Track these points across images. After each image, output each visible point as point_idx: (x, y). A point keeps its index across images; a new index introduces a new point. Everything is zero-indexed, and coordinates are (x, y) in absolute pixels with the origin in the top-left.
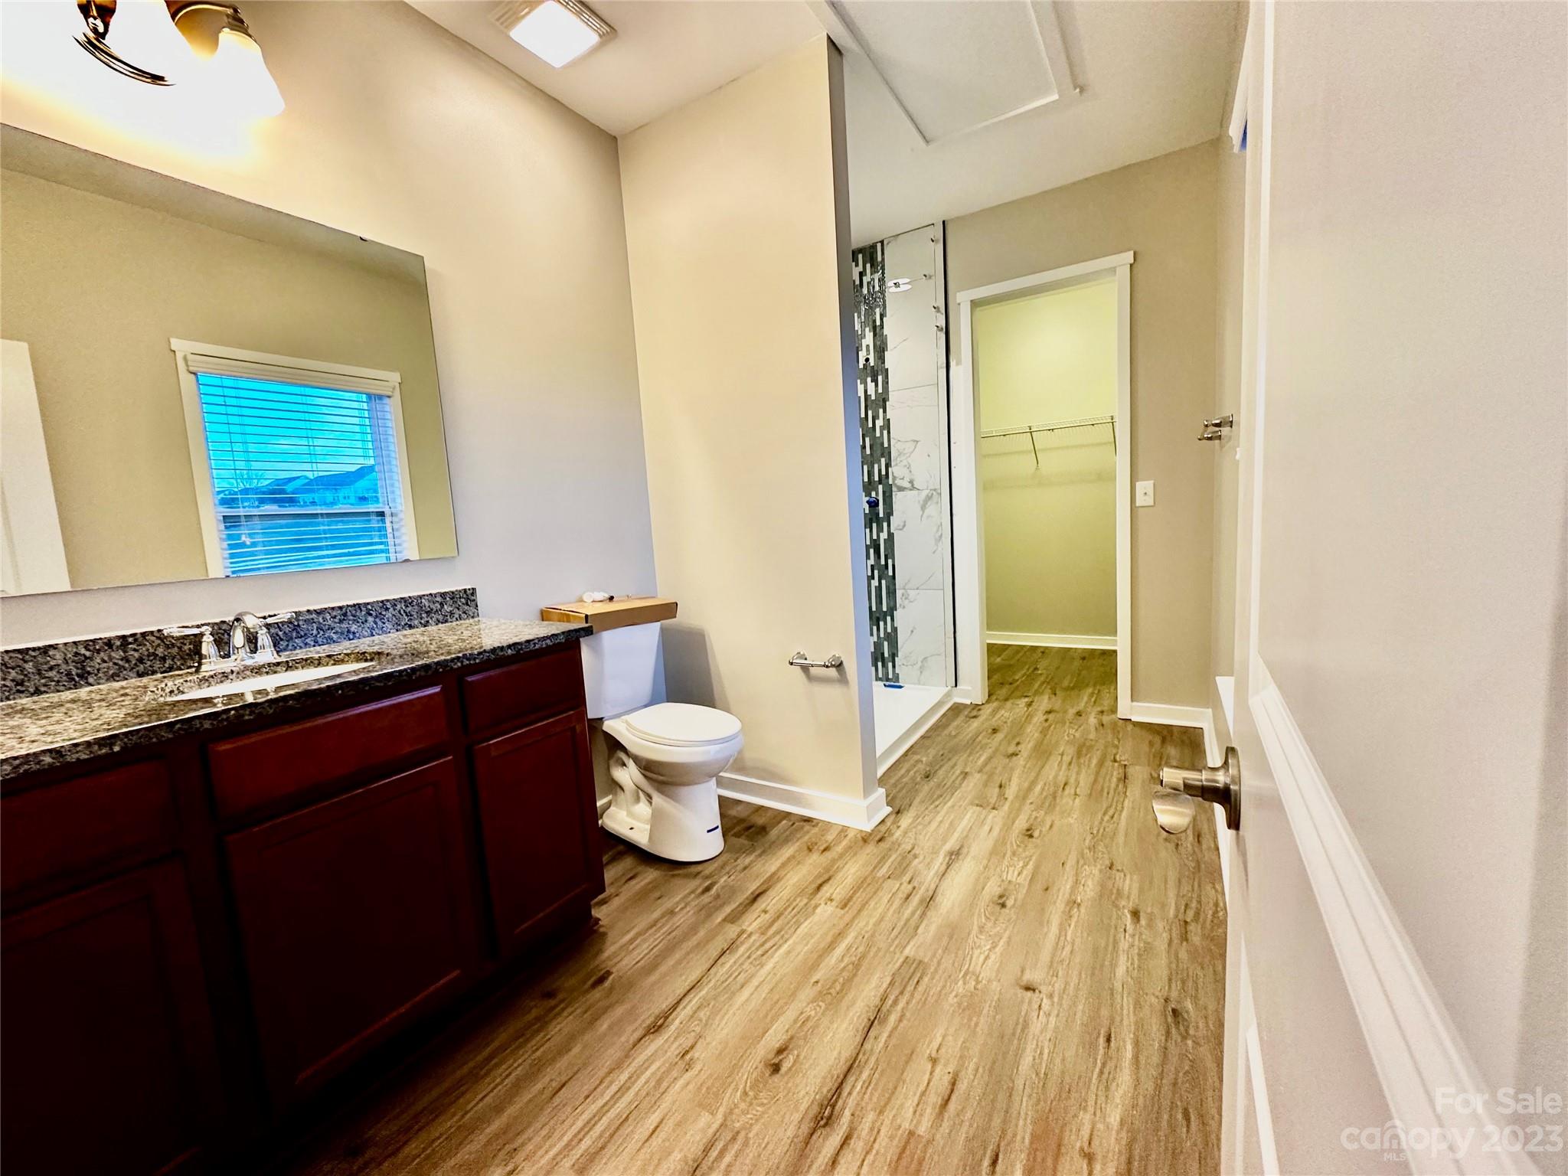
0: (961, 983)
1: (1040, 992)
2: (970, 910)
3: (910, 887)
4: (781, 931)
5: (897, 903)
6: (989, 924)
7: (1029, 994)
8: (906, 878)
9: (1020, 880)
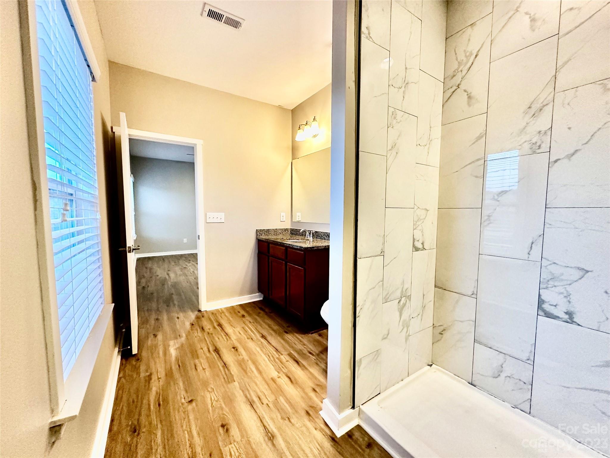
0: (213, 387)
1: (187, 403)
2: (233, 412)
3: (265, 403)
4: (275, 362)
5: (260, 394)
6: (221, 412)
7: (190, 399)
8: (271, 405)
9: (227, 449)
